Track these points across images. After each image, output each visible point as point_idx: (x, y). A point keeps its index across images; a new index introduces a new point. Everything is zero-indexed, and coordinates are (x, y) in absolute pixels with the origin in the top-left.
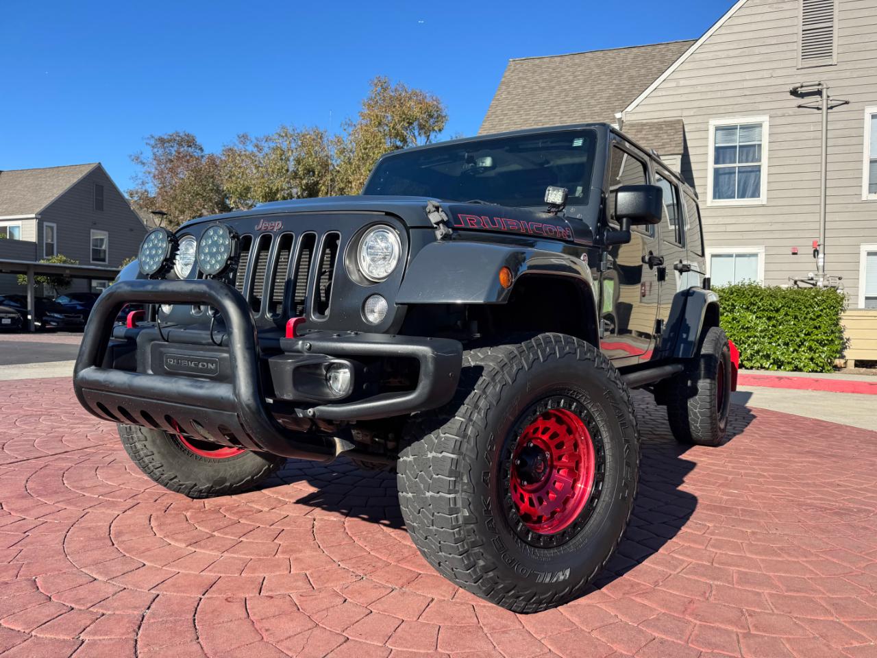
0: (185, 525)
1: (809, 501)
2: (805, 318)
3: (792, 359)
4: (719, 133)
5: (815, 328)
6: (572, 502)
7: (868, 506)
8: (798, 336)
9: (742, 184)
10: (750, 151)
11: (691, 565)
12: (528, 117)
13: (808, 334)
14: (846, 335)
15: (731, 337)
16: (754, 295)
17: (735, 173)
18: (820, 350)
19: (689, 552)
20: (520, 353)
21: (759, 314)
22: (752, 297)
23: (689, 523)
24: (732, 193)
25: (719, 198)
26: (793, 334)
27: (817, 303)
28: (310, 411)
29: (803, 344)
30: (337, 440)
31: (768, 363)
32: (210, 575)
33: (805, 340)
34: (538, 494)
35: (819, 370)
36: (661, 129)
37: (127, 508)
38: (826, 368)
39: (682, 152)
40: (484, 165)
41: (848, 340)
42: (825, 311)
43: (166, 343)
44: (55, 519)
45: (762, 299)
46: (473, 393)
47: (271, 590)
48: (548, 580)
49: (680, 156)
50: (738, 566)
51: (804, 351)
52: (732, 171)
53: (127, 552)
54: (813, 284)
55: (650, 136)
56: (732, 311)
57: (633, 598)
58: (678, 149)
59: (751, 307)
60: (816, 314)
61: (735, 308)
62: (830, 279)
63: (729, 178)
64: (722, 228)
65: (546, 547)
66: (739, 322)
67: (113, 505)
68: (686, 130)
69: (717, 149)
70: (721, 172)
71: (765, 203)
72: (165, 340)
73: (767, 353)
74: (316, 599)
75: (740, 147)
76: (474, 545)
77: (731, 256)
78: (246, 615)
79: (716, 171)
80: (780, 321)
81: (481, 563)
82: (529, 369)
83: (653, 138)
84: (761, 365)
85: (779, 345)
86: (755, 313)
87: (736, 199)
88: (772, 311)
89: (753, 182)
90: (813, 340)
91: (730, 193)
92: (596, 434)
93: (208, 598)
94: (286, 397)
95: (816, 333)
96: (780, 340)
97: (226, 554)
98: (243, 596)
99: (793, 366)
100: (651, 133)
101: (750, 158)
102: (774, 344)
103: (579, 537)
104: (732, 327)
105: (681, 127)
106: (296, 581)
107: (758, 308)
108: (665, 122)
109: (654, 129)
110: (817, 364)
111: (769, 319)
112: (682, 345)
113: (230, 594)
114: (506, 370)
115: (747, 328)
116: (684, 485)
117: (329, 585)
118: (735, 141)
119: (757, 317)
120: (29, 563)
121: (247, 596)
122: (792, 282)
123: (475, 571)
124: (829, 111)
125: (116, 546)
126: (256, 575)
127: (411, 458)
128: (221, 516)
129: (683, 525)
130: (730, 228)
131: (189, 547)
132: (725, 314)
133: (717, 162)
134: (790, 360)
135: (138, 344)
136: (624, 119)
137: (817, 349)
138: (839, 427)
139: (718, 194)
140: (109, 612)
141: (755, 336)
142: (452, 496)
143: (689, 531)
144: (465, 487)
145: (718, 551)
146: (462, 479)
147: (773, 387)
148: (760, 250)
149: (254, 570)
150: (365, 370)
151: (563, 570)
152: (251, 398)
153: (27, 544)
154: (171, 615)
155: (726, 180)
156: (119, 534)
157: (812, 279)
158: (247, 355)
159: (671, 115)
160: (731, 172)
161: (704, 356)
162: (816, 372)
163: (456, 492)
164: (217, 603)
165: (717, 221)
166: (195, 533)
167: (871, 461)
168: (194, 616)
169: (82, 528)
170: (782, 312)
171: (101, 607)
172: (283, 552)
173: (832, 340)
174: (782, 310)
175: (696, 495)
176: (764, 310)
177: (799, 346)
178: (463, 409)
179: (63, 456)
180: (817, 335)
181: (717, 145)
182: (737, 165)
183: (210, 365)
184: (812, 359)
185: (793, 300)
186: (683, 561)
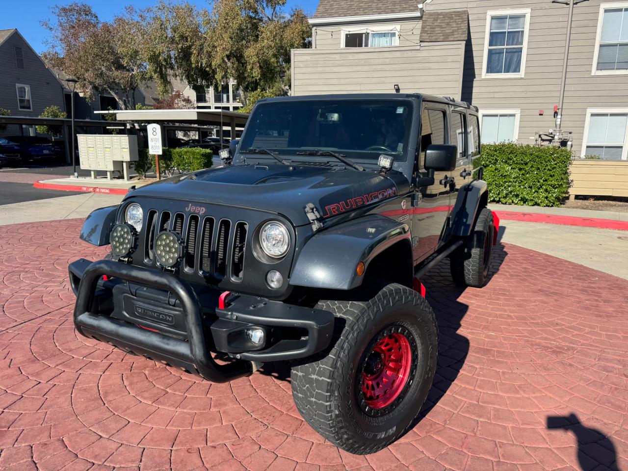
0: (146, 383)
1: (538, 341)
2: (544, 169)
3: (534, 197)
4: (494, 21)
5: (551, 176)
6: (397, 382)
7: (573, 344)
8: (539, 182)
9: (508, 61)
10: (516, 36)
11: (466, 405)
12: (352, 3)
13: (546, 180)
14: (571, 178)
15: (493, 182)
16: (511, 153)
17: (503, 53)
18: (553, 192)
19: (464, 393)
20: (368, 308)
21: (514, 166)
22: (509, 154)
23: (464, 366)
24: (500, 69)
25: (491, 73)
26: (536, 180)
27: (553, 159)
28: (238, 356)
29: (541, 187)
30: (253, 362)
31: (517, 200)
32: (172, 429)
33: (543, 185)
34: (376, 381)
35: (551, 205)
36: (451, 18)
37: (105, 368)
38: (556, 203)
39: (466, 38)
40: (333, 119)
41: (572, 181)
42: (558, 164)
43: (135, 297)
44: (60, 382)
45: (516, 156)
46: (340, 340)
47: (213, 441)
48: (383, 436)
49: (465, 42)
50: (493, 404)
51: (542, 192)
52: (502, 51)
53: (116, 411)
54: (552, 137)
55: (444, 24)
56: (495, 164)
57: (432, 435)
58: (464, 36)
59: (509, 161)
60: (552, 167)
61: (497, 161)
62: (564, 134)
63: (499, 57)
64: (492, 95)
65: (382, 415)
66: (499, 171)
67: (96, 365)
68: (470, 19)
69: (492, 34)
70: (493, 52)
71: (523, 76)
72: (133, 295)
73: (517, 194)
74: (242, 447)
75: (508, 32)
76: (341, 428)
77: (496, 116)
78: (201, 464)
79: (490, 51)
80: (527, 171)
81: (345, 436)
82: (374, 318)
83: (446, 26)
84: (513, 202)
85: (525, 188)
86: (511, 165)
87: (503, 73)
88: (522, 164)
89: (515, 60)
90: (549, 185)
91: (499, 68)
92: (412, 342)
93: (176, 450)
94: (223, 351)
95: (551, 180)
96: (527, 184)
97: (178, 409)
98: (196, 446)
99: (534, 202)
100: (444, 21)
101: (515, 42)
102: (522, 187)
103: (401, 405)
104: (494, 175)
105: (467, 17)
106: (227, 432)
107: (513, 162)
108: (455, 12)
109: (447, 18)
110: (550, 201)
111: (520, 169)
112: (463, 227)
113: (188, 446)
114: (360, 321)
115: (505, 175)
116: (461, 329)
117: (248, 434)
118: (504, 28)
119: (512, 168)
120: (55, 425)
121: (199, 446)
122: (538, 136)
123: (342, 441)
124: (575, 6)
125: (106, 405)
126: (202, 427)
127: (300, 374)
128: (169, 373)
129: (461, 368)
130: (497, 95)
131: (154, 404)
132: (490, 166)
133: (490, 45)
134: (532, 198)
135: (114, 294)
136: (424, 9)
137: (551, 191)
138: (561, 262)
139: (490, 70)
140: (117, 466)
141: (510, 182)
142: (328, 404)
143: (465, 373)
144: (336, 398)
145: (482, 391)
146: (334, 394)
147: (519, 220)
148: (517, 112)
149: (199, 424)
150: (272, 330)
151: (391, 428)
152: (203, 357)
153: (48, 407)
154: (156, 467)
155: (497, 57)
156: (106, 394)
157: (552, 134)
158: (198, 330)
159: (459, 6)
160: (500, 52)
161: (477, 232)
162: (549, 206)
163: (331, 401)
164: (182, 454)
165: (488, 90)
166: (155, 391)
167: (579, 298)
168: (170, 466)
169: (80, 390)
170: (530, 165)
171: (111, 461)
172: (215, 406)
173: (561, 184)
174: (529, 164)
175: (469, 338)
176: (517, 163)
177: (539, 189)
178: (334, 351)
179: (47, 317)
180: (552, 181)
181: (492, 31)
182: (505, 47)
183: (168, 318)
184: (547, 198)
185: (537, 157)
186: (461, 401)
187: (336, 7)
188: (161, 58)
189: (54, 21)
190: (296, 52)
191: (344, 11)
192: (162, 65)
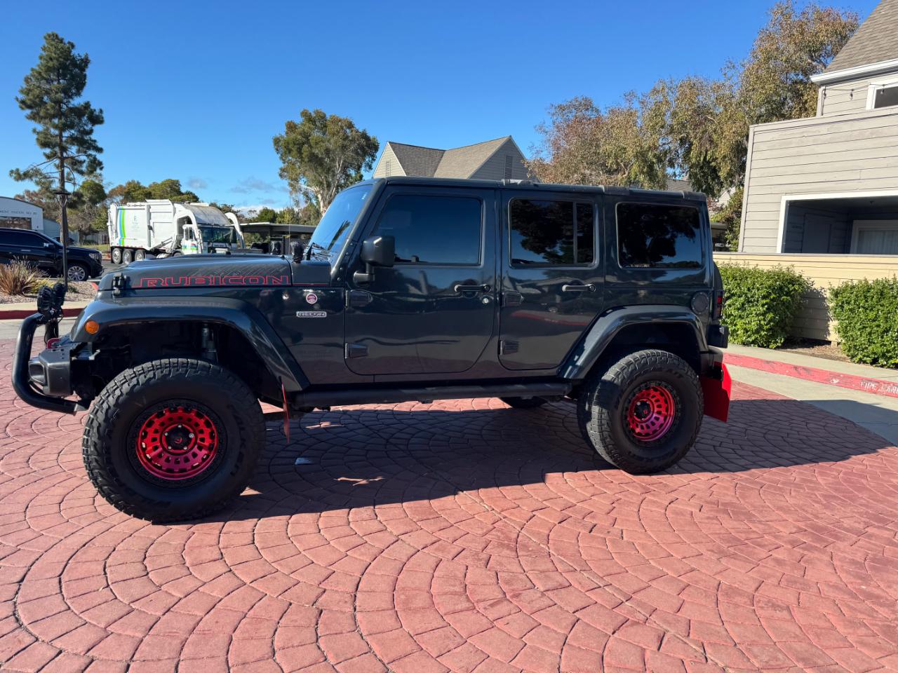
187: (872, 48)
188: (650, 154)
189: (549, 122)
190: (756, 129)
191: (882, 53)
192: (653, 163)
